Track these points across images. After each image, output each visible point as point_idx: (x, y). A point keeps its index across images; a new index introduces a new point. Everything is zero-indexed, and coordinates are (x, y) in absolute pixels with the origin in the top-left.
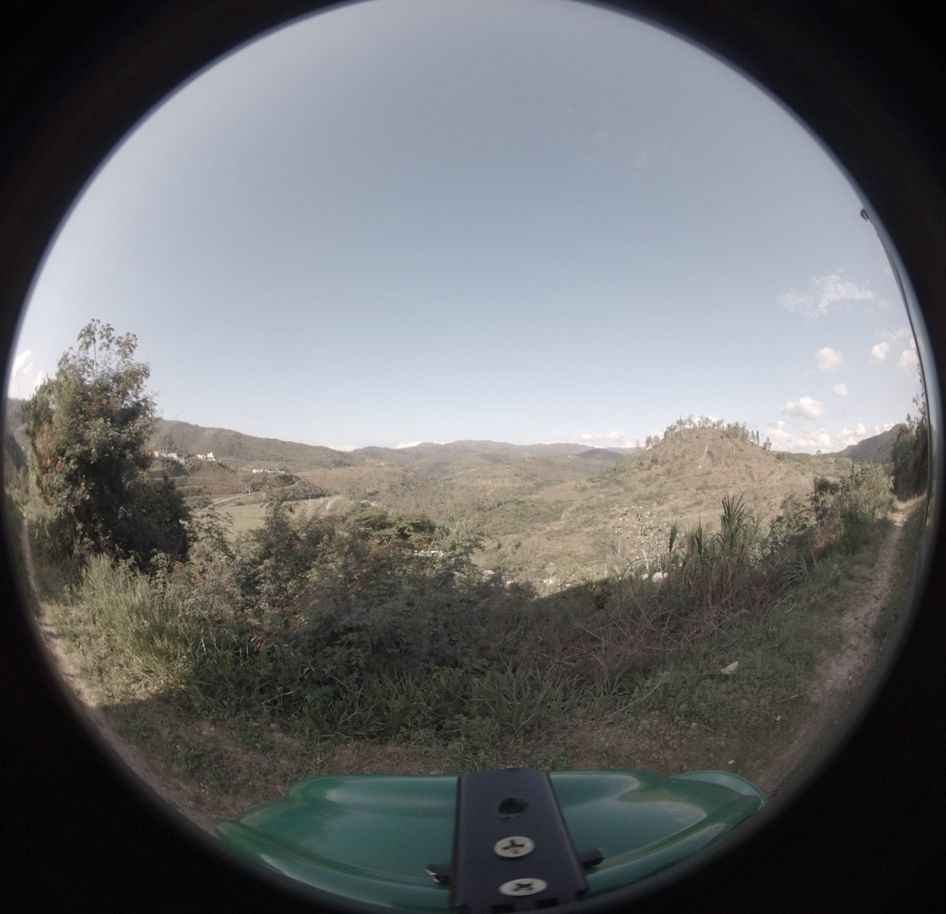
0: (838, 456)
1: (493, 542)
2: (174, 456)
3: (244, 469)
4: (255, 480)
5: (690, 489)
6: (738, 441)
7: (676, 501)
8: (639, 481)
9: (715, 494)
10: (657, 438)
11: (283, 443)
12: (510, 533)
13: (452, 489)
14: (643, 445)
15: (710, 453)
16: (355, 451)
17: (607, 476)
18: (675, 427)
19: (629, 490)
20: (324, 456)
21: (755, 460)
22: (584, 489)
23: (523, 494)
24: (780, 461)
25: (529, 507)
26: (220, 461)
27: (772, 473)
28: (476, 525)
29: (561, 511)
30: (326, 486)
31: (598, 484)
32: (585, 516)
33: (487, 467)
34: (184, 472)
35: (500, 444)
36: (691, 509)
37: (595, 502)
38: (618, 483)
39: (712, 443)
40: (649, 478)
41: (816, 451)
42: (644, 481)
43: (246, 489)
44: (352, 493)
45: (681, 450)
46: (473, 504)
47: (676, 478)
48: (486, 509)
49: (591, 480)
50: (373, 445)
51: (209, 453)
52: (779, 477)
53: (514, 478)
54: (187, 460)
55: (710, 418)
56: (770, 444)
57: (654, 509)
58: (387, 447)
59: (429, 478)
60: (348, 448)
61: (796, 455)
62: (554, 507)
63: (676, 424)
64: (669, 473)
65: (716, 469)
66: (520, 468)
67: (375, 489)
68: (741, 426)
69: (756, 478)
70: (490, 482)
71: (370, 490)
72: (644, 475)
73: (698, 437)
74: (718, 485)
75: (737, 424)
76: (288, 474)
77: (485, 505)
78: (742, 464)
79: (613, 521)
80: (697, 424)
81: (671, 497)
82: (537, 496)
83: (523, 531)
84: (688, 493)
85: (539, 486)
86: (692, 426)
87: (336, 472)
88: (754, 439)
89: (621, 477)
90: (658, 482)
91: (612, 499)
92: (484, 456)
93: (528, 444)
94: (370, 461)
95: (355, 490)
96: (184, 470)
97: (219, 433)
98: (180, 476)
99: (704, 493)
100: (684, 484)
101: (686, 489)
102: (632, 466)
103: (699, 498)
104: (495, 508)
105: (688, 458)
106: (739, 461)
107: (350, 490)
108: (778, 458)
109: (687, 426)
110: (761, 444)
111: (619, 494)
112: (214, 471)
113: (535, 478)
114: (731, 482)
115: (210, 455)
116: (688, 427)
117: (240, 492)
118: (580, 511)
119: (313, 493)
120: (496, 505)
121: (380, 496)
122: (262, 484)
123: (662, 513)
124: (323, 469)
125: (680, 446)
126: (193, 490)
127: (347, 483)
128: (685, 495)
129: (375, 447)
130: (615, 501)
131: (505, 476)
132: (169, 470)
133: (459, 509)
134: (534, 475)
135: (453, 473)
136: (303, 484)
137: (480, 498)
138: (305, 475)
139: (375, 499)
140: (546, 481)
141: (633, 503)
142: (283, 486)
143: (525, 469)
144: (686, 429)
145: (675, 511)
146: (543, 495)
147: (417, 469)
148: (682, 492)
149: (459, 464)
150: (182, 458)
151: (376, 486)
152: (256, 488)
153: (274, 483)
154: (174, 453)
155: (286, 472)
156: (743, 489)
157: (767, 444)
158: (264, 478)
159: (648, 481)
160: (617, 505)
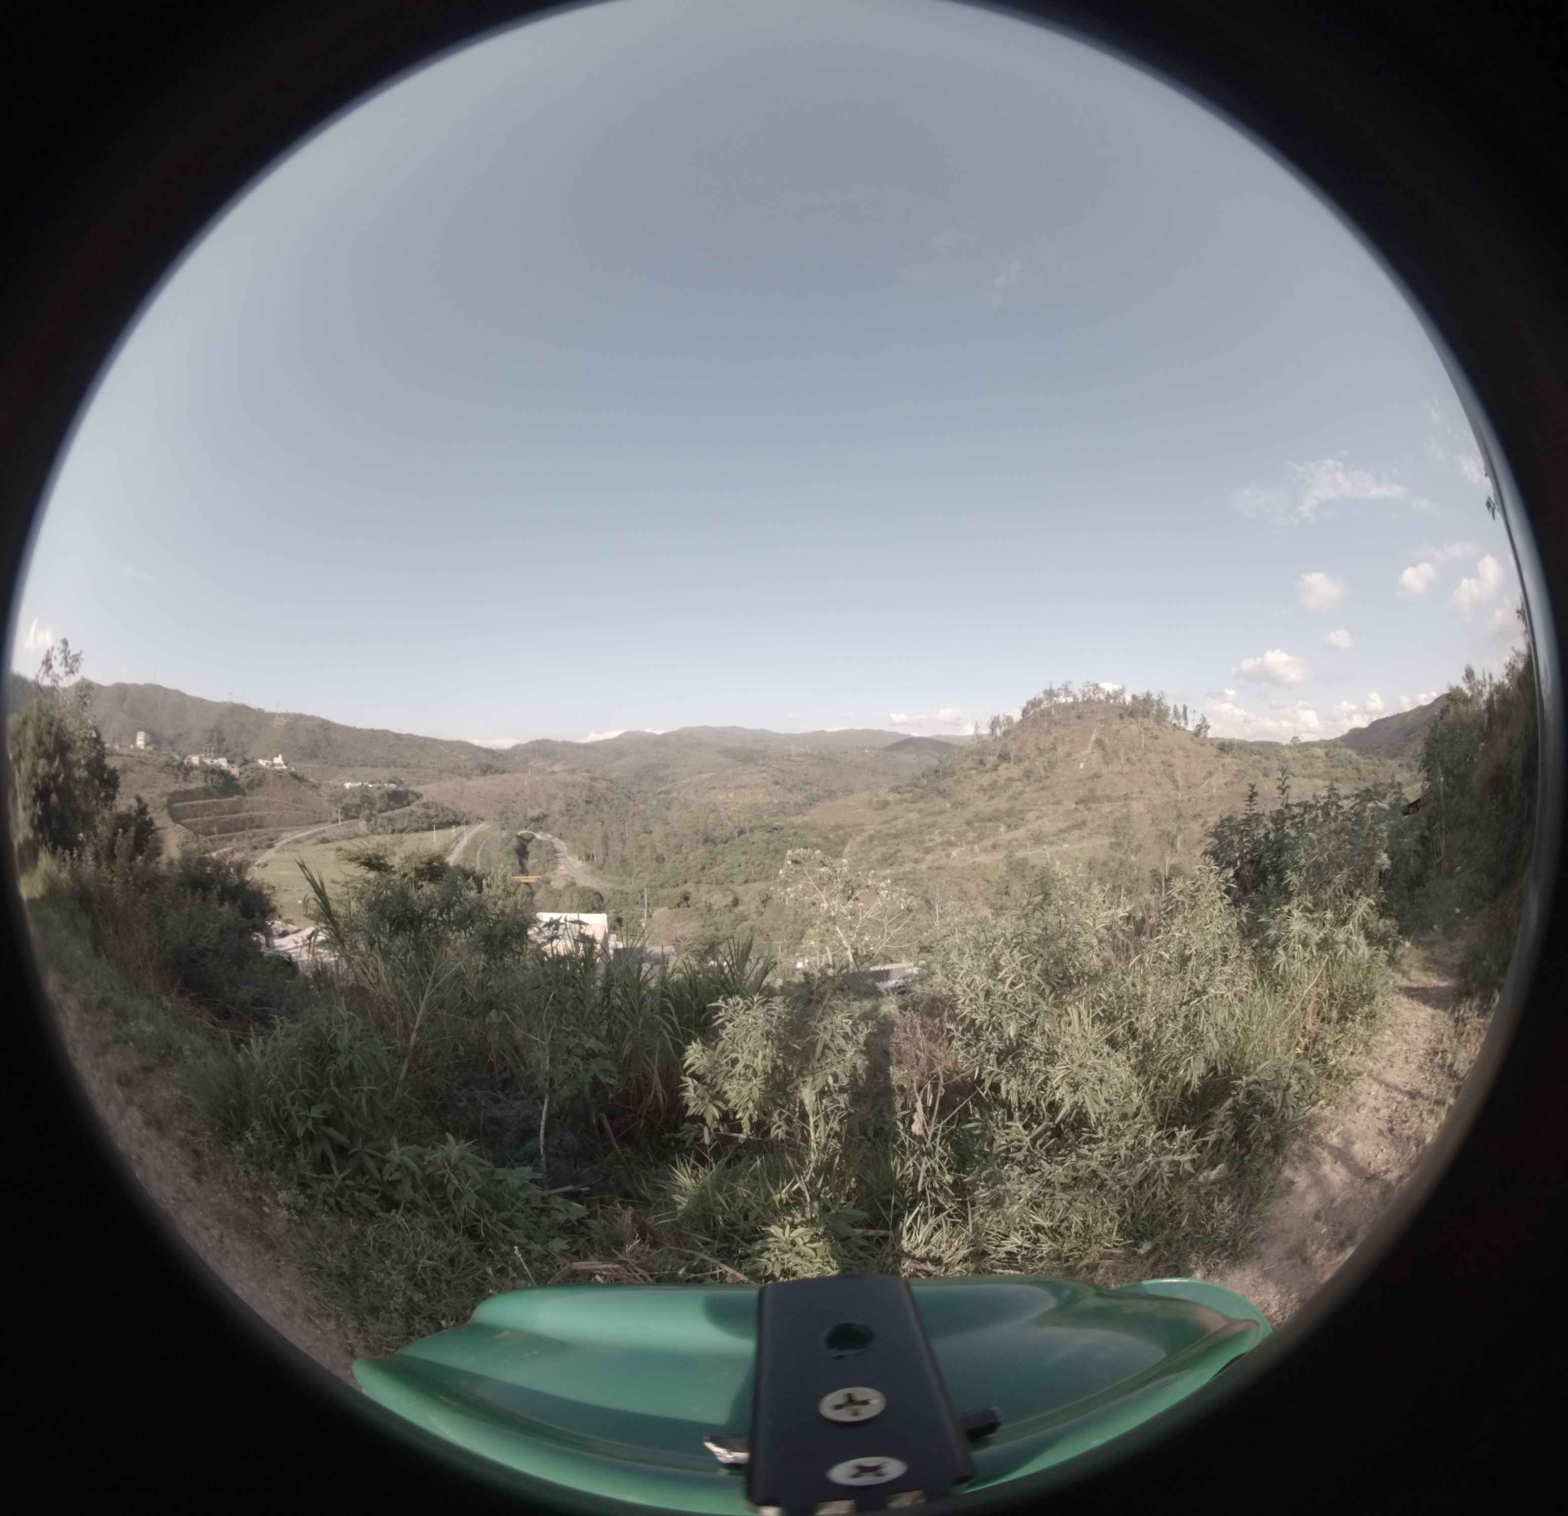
0: (1329, 746)
1: (725, 896)
2: (223, 762)
3: (331, 782)
4: (347, 801)
5: (1065, 802)
6: (1150, 723)
7: (1040, 822)
8: (977, 791)
9: (1108, 810)
10: (1009, 719)
11: (398, 736)
12: (755, 881)
13: (668, 809)
14: (985, 731)
15: (1099, 743)
16: (516, 748)
17: (924, 782)
18: (1041, 702)
19: (962, 805)
20: (463, 757)
21: (1181, 753)
22: (885, 805)
23: (786, 815)
24: (1225, 755)
25: (789, 836)
26: (293, 769)
27: (1210, 774)
28: (699, 867)
29: (844, 843)
30: (464, 807)
31: (908, 796)
32: (883, 849)
33: (729, 771)
34: (238, 790)
35: (754, 733)
36: (1066, 835)
37: (900, 827)
38: (942, 794)
39: (1102, 726)
40: (994, 785)
41: (1291, 737)
42: (985, 791)
43: (334, 815)
44: (504, 818)
45: (1050, 739)
46: (696, 833)
47: (1041, 785)
48: (718, 841)
49: (896, 790)
50: (545, 738)
51: (277, 756)
52: (1222, 781)
53: (772, 787)
54: (242, 770)
55: (1101, 685)
56: (1208, 727)
57: (1001, 837)
58: (567, 739)
59: (634, 790)
61: (1252, 744)
62: (831, 836)
63: (1042, 695)
64: (1029, 777)
65: (1110, 768)
66: (782, 771)
67: (541, 810)
68: (1155, 697)
69: (1181, 783)
70: (731, 795)
71: (534, 813)
72: (986, 780)
73: (1079, 717)
74: (1114, 794)
75: (1149, 695)
76: (401, 789)
77: (717, 833)
78: (1156, 760)
79: (929, 858)
80: (1080, 698)
81: (1031, 816)
82: (806, 818)
84: (1061, 809)
85: (813, 801)
86: (1070, 700)
87: (480, 783)
88: (1178, 719)
89: (946, 783)
90: (1010, 792)
91: (929, 820)
92: (726, 752)
93: (799, 732)
94: (538, 765)
95: (510, 814)
96: (238, 786)
97: (296, 722)
98: (232, 796)
99: (1089, 809)
100: (1053, 795)
101: (1058, 803)
102: (966, 766)
103: (1079, 816)
104: (733, 839)
105: (1061, 751)
106: (1150, 755)
107: (502, 813)
108: (1221, 749)
109: (1062, 700)
110: (1191, 728)
111: (942, 812)
112: (283, 786)
113: (807, 787)
114: (1136, 790)
115: (278, 760)
116: (1064, 701)
117: (325, 821)
118: (875, 842)
119: (440, 819)
120: (735, 834)
121: (549, 821)
122: (359, 807)
123: (1015, 843)
124: (459, 779)
125: (1049, 732)
126: (252, 820)
127: (496, 801)
128: (1055, 812)
129: (548, 741)
130: (934, 825)
131: (757, 785)
132: (215, 787)
133: (674, 842)
134: (807, 783)
135: (673, 781)
136: (426, 806)
137: (710, 821)
138: (430, 791)
139: (541, 828)
140: (826, 791)
141: (965, 827)
142: (393, 809)
143: (791, 772)
144: (1060, 704)
145: (1038, 839)
146: (816, 815)
147: (614, 775)
148: (1051, 807)
149: (685, 766)
150: (235, 765)
151: (544, 805)
152: (349, 813)
153: (379, 805)
154: (224, 756)
155: (398, 785)
156: (1157, 802)
157: (1202, 727)
158: (363, 796)
159: (992, 790)
160: (937, 832)
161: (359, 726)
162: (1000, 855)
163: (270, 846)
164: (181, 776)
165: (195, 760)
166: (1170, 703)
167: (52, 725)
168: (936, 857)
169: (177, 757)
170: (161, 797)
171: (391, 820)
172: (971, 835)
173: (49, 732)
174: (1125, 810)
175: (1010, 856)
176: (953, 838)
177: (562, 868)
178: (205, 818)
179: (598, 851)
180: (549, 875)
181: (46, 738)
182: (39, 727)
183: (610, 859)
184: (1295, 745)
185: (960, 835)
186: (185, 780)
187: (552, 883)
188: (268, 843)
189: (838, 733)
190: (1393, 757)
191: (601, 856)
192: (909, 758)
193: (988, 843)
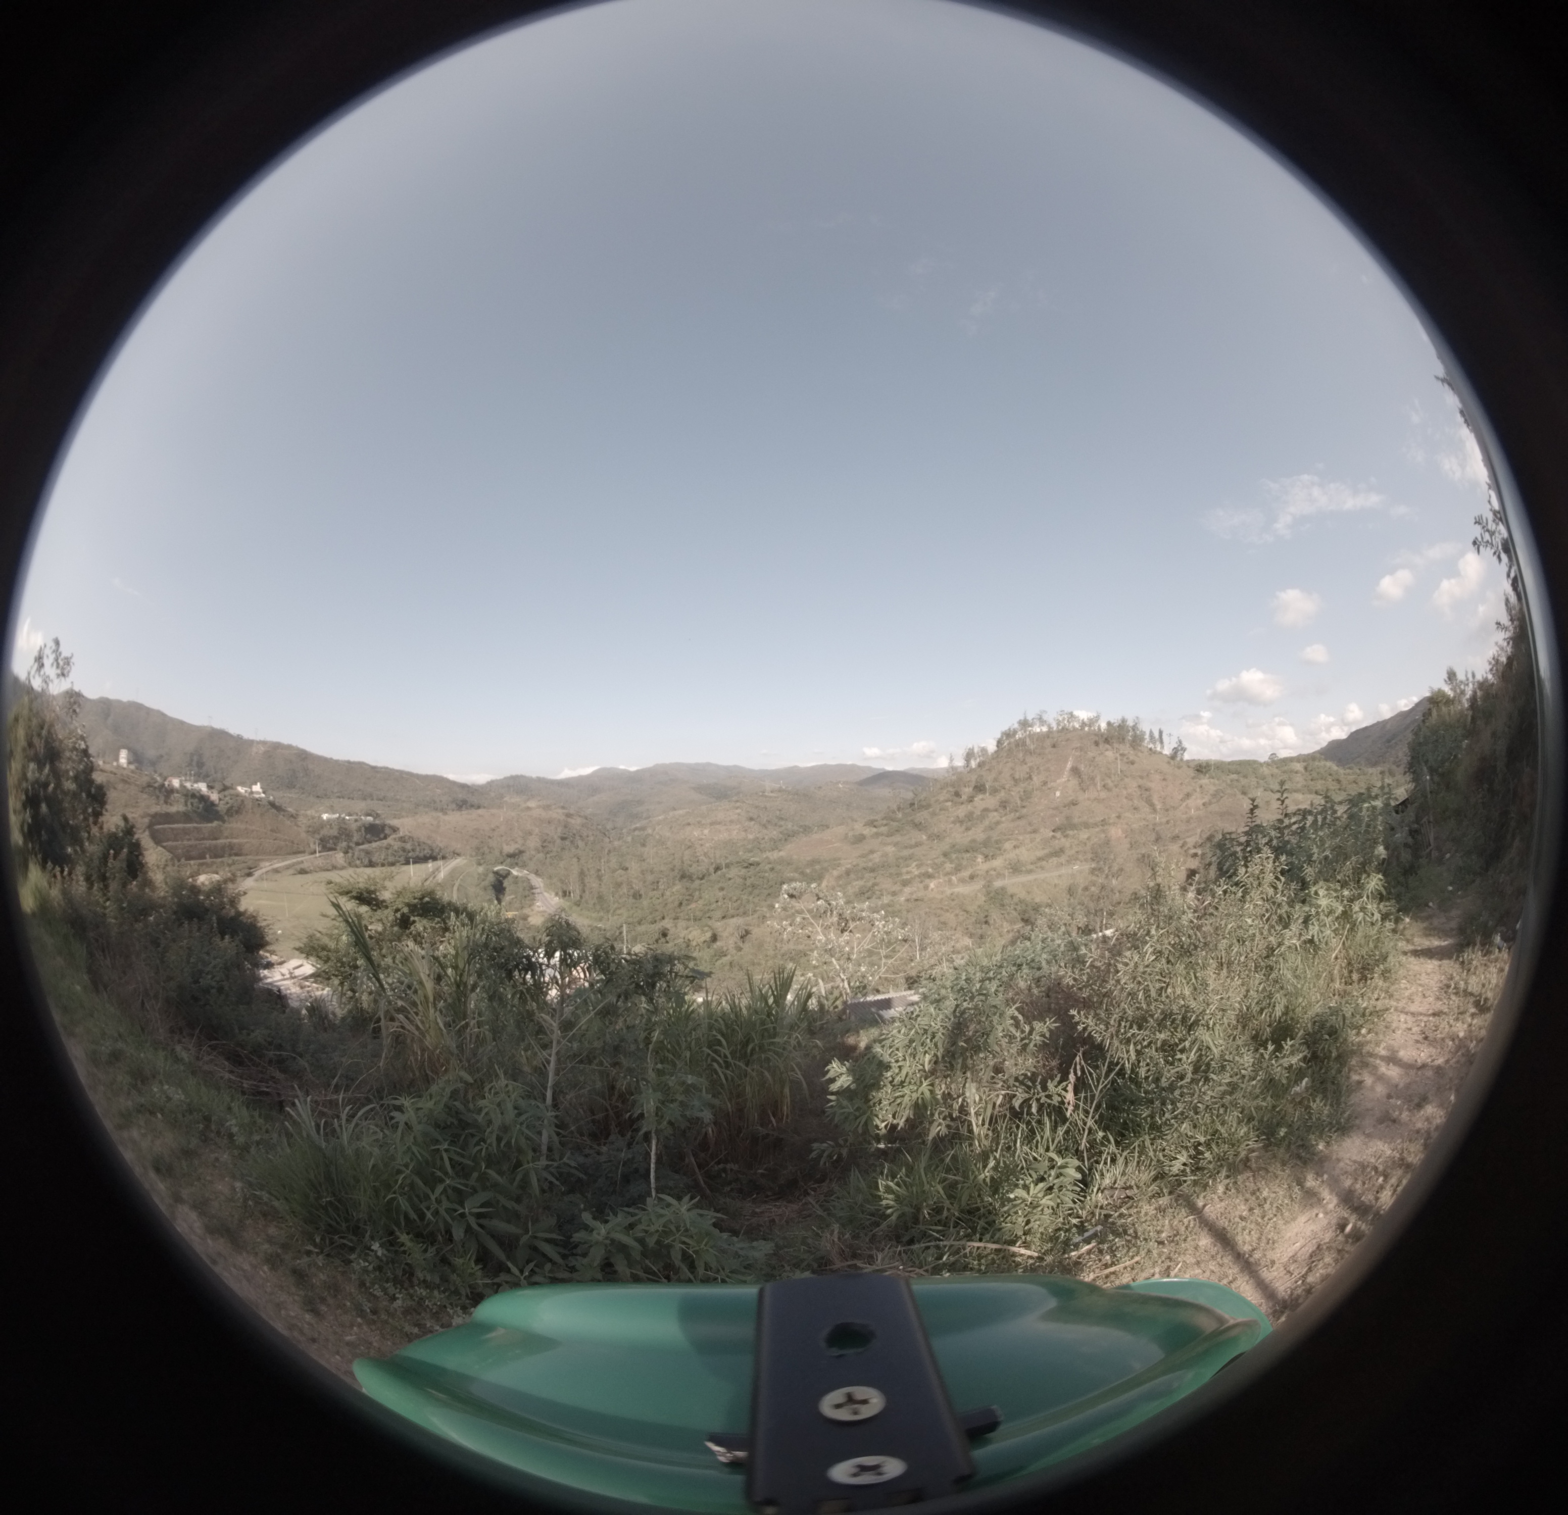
0: (1308, 760)
1: (703, 932)
2: (202, 787)
3: (309, 812)
4: (325, 832)
5: (1042, 830)
6: (1126, 749)
7: (1017, 851)
8: (954, 822)
9: (1086, 836)
10: (984, 750)
11: (374, 769)
12: (733, 916)
13: (644, 845)
14: (960, 763)
15: (1075, 771)
16: (490, 784)
17: (900, 815)
19: (938, 837)
20: (439, 791)
21: (1157, 777)
22: (861, 839)
23: (762, 851)
24: (1202, 776)
26: (271, 798)
27: (1188, 795)
28: (677, 903)
29: (820, 878)
30: (440, 842)
31: (884, 829)
32: (861, 883)
33: (704, 808)
34: (218, 816)
35: (727, 768)
36: (1044, 863)
37: (877, 860)
38: (918, 826)
39: (1078, 754)
40: (970, 816)
41: (1269, 754)
42: (961, 822)
43: (312, 846)
44: (480, 854)
45: (1026, 768)
46: (673, 870)
47: (1017, 814)
48: (695, 877)
49: (872, 823)
50: (519, 773)
51: (256, 784)
52: (1200, 802)
53: (747, 823)
54: (221, 796)
55: (1076, 713)
56: (1184, 750)
57: (978, 868)
58: (542, 775)
59: (609, 826)
60: (479, 778)
61: (1230, 763)
62: (808, 871)
63: (1016, 726)
65: (1086, 796)
66: (757, 807)
67: (517, 846)
68: (1130, 723)
69: (1159, 806)
70: (706, 832)
71: (510, 849)
72: (962, 811)
73: (1054, 746)
74: (1091, 821)
75: (1124, 721)
76: (377, 822)
77: (692, 870)
78: (1133, 785)
79: (907, 890)
80: (1055, 727)
81: (1008, 845)
82: (782, 853)
83: (755, 911)
84: (1038, 837)
85: (788, 836)
86: (1045, 729)
87: (455, 818)
88: (1154, 743)
89: (922, 816)
90: (986, 822)
91: (906, 853)
92: (699, 789)
93: (774, 768)
94: (513, 800)
95: (486, 850)
96: (217, 812)
97: (273, 750)
98: (211, 821)
99: (1066, 836)
100: (1030, 824)
101: (1035, 831)
102: (942, 799)
103: (1057, 844)
104: (709, 875)
105: (1037, 780)
106: (1126, 780)
107: (478, 849)
108: (1198, 770)
109: (1037, 729)
110: (1167, 751)
111: (918, 844)
112: (262, 815)
113: (782, 823)
114: (1114, 815)
115: (257, 788)
116: (1038, 730)
117: (303, 852)
118: (852, 876)
119: (417, 853)
120: (712, 870)
121: (525, 857)
122: (336, 839)
123: (993, 873)
124: (434, 814)
125: (1024, 762)
126: (231, 846)
127: (472, 836)
128: (1032, 841)
129: (522, 776)
130: (911, 857)
131: (731, 822)
132: (195, 812)
133: (650, 878)
134: (782, 819)
135: (648, 817)
136: (402, 839)
137: (685, 858)
138: (406, 825)
139: (517, 864)
140: (801, 826)
141: (942, 859)
142: (370, 842)
143: (766, 808)
144: (1035, 734)
145: (1016, 868)
146: (793, 850)
147: (589, 811)
148: (1028, 836)
149: (659, 803)
150: (214, 791)
151: (520, 841)
152: (327, 845)
153: (356, 838)
154: (204, 781)
155: (375, 818)
156: (1135, 826)
157: (1179, 750)
158: (340, 828)
159: (968, 821)
160: (915, 864)
161: (336, 756)
162: (978, 885)
163: (249, 875)
164: (162, 798)
165: (176, 783)
166: (1145, 727)
167: (42, 728)
168: (915, 889)
169: (158, 779)
170: (143, 817)
171: (368, 853)
172: (949, 866)
173: (39, 735)
174: (1103, 836)
175: (988, 885)
176: (930, 870)
177: (539, 905)
178: (185, 842)
179: (574, 887)
180: (526, 911)
181: (36, 741)
182: (29, 727)
183: (587, 895)
184: (1273, 761)
185: (937, 867)
186: (166, 802)
187: (530, 919)
188: (247, 871)
189: (812, 768)
190: (1374, 764)
191: (578, 892)
192: (884, 792)
193: (966, 874)
